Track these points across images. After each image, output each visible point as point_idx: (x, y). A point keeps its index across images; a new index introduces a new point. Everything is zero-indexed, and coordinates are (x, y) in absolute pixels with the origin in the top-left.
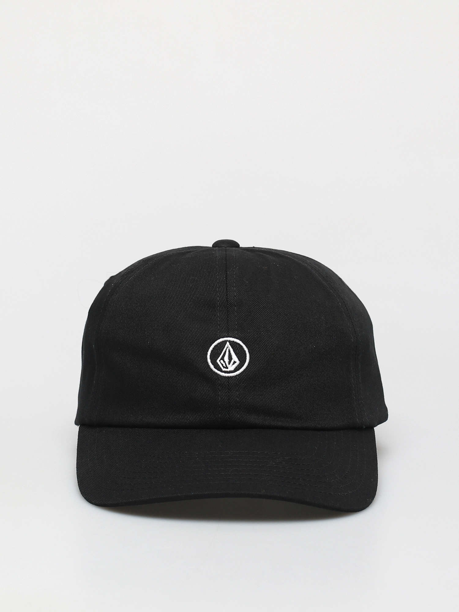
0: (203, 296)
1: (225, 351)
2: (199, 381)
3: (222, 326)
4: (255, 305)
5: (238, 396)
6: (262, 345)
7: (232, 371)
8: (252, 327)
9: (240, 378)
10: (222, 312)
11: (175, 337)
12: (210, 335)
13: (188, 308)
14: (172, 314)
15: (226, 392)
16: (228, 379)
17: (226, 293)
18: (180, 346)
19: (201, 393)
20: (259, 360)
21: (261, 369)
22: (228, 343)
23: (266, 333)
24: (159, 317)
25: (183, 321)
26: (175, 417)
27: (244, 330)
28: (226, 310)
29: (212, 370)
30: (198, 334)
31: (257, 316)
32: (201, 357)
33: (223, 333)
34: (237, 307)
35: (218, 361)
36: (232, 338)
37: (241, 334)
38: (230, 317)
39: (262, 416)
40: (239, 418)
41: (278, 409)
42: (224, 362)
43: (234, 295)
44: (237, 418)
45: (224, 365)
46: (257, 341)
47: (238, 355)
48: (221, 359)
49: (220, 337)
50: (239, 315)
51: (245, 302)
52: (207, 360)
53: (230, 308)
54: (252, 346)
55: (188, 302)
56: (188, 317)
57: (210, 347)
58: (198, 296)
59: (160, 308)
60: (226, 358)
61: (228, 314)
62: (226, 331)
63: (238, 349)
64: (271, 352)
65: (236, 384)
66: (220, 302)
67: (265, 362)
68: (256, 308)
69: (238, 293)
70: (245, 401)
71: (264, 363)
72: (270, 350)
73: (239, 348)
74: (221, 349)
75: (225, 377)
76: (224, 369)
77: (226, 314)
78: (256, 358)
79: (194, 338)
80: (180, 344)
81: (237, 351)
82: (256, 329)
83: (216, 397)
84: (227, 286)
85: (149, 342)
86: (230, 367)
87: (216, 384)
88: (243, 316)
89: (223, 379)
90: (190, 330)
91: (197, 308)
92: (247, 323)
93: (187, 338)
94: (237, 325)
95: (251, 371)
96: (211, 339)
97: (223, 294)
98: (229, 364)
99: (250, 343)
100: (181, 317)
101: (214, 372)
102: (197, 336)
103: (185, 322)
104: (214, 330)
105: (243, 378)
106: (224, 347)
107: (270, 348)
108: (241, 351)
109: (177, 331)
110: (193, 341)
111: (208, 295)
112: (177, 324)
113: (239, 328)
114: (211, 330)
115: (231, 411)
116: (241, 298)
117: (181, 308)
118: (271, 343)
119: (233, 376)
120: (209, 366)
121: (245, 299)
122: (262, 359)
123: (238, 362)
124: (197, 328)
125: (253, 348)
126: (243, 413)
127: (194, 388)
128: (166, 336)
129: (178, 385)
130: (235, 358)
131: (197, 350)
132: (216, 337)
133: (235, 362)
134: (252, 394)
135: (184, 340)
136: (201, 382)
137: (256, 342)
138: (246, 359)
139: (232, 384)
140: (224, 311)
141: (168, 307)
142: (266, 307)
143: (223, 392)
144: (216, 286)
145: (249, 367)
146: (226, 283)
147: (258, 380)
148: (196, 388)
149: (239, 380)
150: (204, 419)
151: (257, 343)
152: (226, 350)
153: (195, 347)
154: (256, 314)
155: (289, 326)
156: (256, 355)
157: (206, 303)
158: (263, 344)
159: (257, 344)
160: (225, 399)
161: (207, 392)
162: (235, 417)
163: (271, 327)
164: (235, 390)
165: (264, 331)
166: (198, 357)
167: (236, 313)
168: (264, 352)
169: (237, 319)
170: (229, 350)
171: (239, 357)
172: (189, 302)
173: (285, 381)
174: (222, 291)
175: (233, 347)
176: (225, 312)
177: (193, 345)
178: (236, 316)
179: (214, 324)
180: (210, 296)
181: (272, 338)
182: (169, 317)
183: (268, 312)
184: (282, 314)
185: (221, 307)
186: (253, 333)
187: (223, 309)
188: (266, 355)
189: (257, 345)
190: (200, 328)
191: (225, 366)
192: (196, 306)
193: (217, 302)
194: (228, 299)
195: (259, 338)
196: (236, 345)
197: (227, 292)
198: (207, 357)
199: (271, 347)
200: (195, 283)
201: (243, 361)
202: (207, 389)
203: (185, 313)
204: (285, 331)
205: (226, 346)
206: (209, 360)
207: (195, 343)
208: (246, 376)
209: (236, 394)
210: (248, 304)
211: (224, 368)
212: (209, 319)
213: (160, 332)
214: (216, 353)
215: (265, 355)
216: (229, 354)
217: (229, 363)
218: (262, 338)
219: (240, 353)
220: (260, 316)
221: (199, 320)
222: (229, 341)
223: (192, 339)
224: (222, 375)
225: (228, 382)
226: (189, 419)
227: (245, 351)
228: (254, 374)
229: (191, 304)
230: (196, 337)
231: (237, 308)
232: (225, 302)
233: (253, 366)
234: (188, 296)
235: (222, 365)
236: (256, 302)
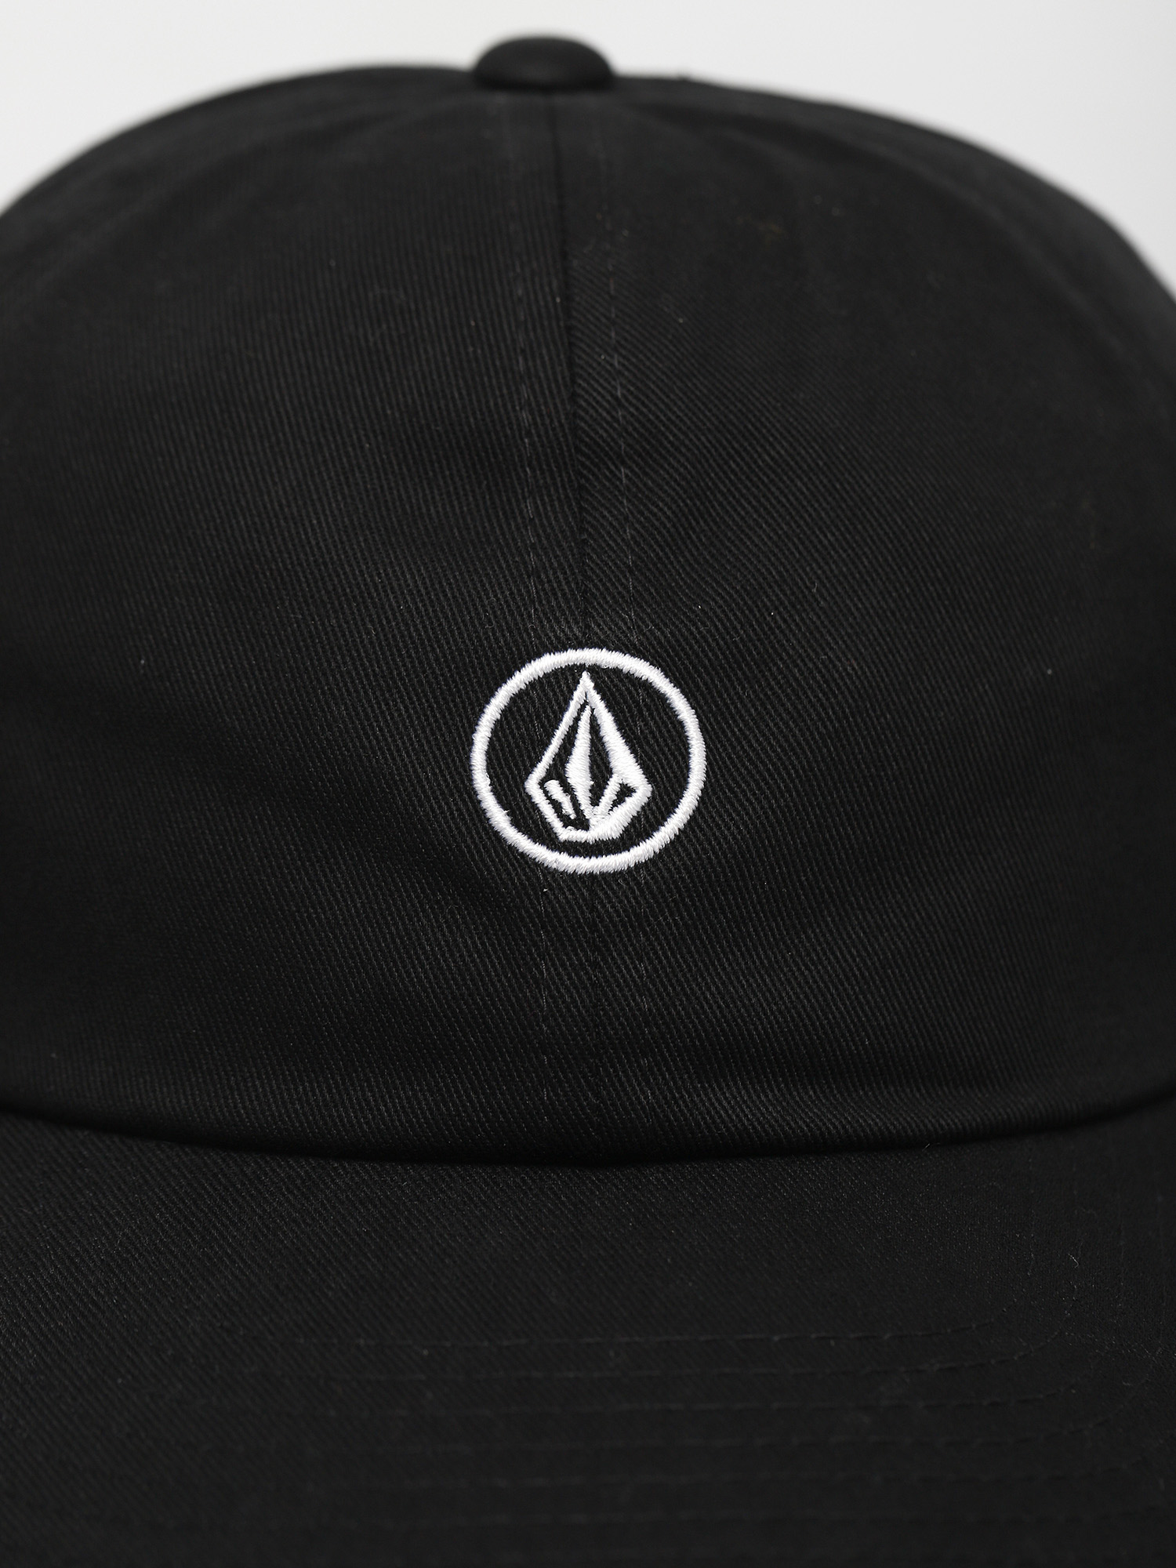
0: (442, 402)
1: (573, 729)
2: (427, 896)
3: (549, 581)
4: (728, 454)
5: (645, 985)
6: (772, 689)
7: (613, 841)
8: (717, 583)
9: (656, 882)
10: (549, 496)
11: (287, 637)
12: (486, 633)
13: (359, 468)
14: (271, 501)
15: (581, 964)
16: (591, 891)
17: (566, 386)
18: (316, 696)
19: (441, 969)
20: (758, 772)
21: (771, 826)
22: (586, 682)
23: (791, 616)
24: (201, 517)
25: (335, 547)
26: (296, 1089)
27: (675, 604)
28: (570, 481)
29: (497, 837)
30: (417, 630)
31: (742, 518)
32: (437, 762)
33: (558, 622)
34: (630, 468)
35: (532, 785)
36: (609, 649)
37: (656, 625)
38: (592, 526)
39: (778, 1086)
40: (654, 1109)
41: (863, 1043)
42: (568, 789)
43: (616, 399)
44: (643, 1108)
45: (568, 808)
46: (747, 665)
47: (644, 751)
48: (549, 775)
49: (542, 643)
50: (642, 514)
51: (674, 435)
52: (471, 780)
53: (590, 471)
54: (720, 696)
55: (359, 439)
56: (361, 525)
57: (488, 702)
58: (414, 402)
59: (204, 465)
60: (578, 770)
61: (581, 508)
62: (572, 613)
63: (640, 712)
64: (825, 727)
65: (636, 915)
66: (539, 436)
67: (792, 781)
68: (733, 471)
69: (633, 385)
70: (687, 1014)
71: (789, 791)
72: (818, 714)
73: (649, 710)
74: (547, 717)
75: (574, 878)
76: (566, 834)
77: (570, 506)
78: (743, 765)
79: (399, 650)
80: (318, 680)
81: (640, 723)
82: (737, 592)
83: (522, 991)
84: (571, 344)
85: (147, 660)
86: (599, 817)
87: (522, 919)
88: (668, 518)
89: (561, 889)
90: (374, 603)
91: (409, 470)
92: (687, 561)
93: (357, 651)
94: (631, 572)
95: (716, 839)
96: (495, 655)
97: (551, 392)
98: (595, 801)
99: (708, 674)
100: (319, 522)
101: (512, 849)
102: (411, 637)
103: (345, 552)
104: (506, 602)
105: (675, 882)
106: (567, 704)
107: (819, 700)
108: (658, 727)
109: (300, 609)
110: (389, 668)
111: (469, 395)
112: (301, 565)
113: (647, 590)
114: (490, 603)
115: (606, 1070)
116: (654, 414)
117: (320, 473)
118: (820, 672)
119: (615, 873)
120: (484, 811)
121: (673, 422)
122: (777, 769)
123: (643, 790)
124: (410, 592)
125: (726, 704)
126: (673, 1079)
127: (401, 938)
128: (238, 631)
129: (309, 917)
130: (625, 766)
131: (411, 722)
132: (517, 646)
133: (625, 791)
134: (722, 965)
135: (343, 657)
136: (438, 902)
137: (741, 669)
138: (688, 768)
139: (611, 921)
140: (557, 491)
141: (251, 462)
142: (788, 464)
143: (563, 965)
144: (513, 340)
145: (703, 817)
146: (569, 329)
147: (754, 886)
148: (410, 939)
149: (651, 892)
150: (459, 1115)
151: (744, 673)
152: (577, 719)
153: (403, 702)
154: (733, 507)
155: (916, 567)
156: (740, 743)
157: (458, 443)
158: (778, 683)
159: (746, 678)
160: (576, 1007)
161: (473, 961)
162: (632, 1104)
163: (818, 578)
164: (628, 954)
165: (782, 603)
166: (420, 763)
167: (629, 501)
168: (788, 726)
169: (633, 537)
170: (593, 721)
171: (650, 759)
172: (366, 435)
173: (898, 877)
174: (545, 372)
175: (618, 703)
176: (567, 496)
177: (389, 691)
178: (626, 519)
179: (508, 566)
180: (479, 401)
181: (828, 644)
182: (254, 523)
183: (799, 490)
184: (878, 498)
185: (541, 469)
186: (720, 620)
187: (553, 478)
188: (799, 744)
189: (743, 688)
190: (428, 593)
191: (573, 817)
192: (405, 457)
193: (522, 439)
194: (582, 419)
195: (756, 648)
196: (630, 693)
197: (573, 382)
198: (469, 758)
199: (825, 694)
200: (392, 325)
201: (670, 781)
202: (474, 943)
203: (344, 498)
204: (894, 601)
205: (578, 696)
206: (482, 782)
207: (402, 679)
208: (688, 872)
209: (637, 971)
210: (689, 450)
211: (565, 826)
212: (477, 533)
213: (205, 605)
214: (522, 736)
215: (790, 745)
216: (592, 740)
217: (596, 797)
218: (773, 647)
219: (654, 737)
220: (760, 515)
221: (424, 544)
222: (595, 671)
223: (385, 658)
224: (554, 866)
225: (593, 909)
226: (371, 1109)
227: (681, 724)
228: (735, 857)
229: (378, 447)
230: (406, 646)
231: (632, 471)
232: (567, 440)
233: (727, 811)
234: (357, 402)
235: (557, 806)
236: (735, 438)
